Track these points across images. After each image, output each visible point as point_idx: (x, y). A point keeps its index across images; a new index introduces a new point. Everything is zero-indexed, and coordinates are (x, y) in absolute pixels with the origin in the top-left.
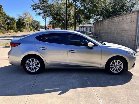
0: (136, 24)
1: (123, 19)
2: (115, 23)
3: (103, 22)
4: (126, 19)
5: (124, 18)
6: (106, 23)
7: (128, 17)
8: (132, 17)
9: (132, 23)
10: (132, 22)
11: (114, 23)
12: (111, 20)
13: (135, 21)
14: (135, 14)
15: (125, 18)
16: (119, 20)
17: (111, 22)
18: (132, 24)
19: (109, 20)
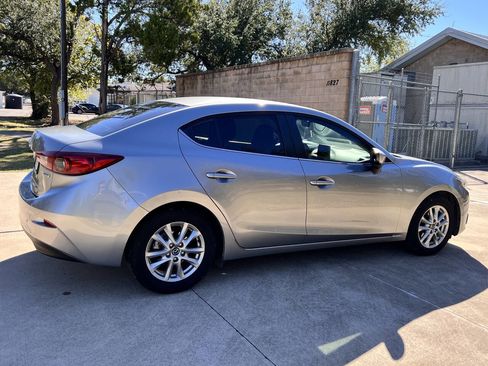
0: (345, 92)
1: (296, 73)
2: (265, 86)
3: (215, 80)
4: (310, 72)
5: (300, 69)
6: (230, 83)
7: (315, 68)
8: (329, 70)
9: (333, 87)
10: (332, 83)
11: (262, 83)
12: (250, 72)
13: (343, 82)
14: (343, 58)
15: (305, 70)
16: (283, 74)
17: (250, 79)
18: (330, 91)
19: (242, 74)
